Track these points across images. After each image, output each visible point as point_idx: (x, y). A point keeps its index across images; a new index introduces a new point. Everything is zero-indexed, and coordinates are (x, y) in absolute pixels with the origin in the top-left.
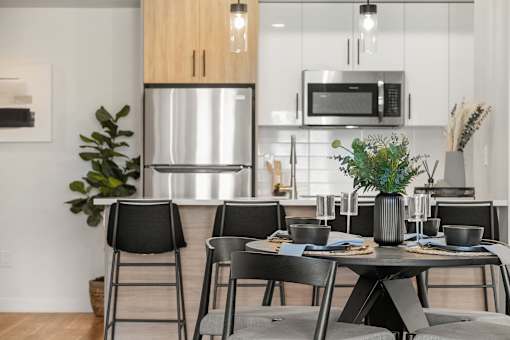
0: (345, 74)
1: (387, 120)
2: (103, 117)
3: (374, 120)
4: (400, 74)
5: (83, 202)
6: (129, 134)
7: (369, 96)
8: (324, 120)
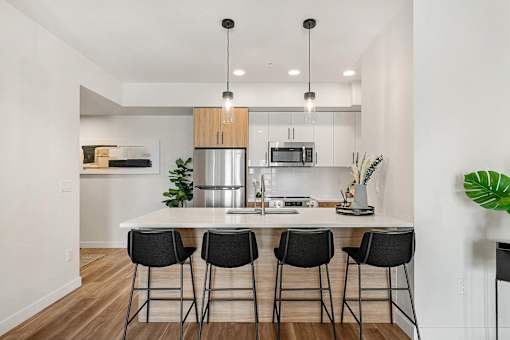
0: (286, 143)
1: (307, 164)
2: (180, 163)
3: (301, 164)
4: (313, 143)
5: (170, 201)
6: (192, 170)
7: (299, 153)
8: (276, 164)
